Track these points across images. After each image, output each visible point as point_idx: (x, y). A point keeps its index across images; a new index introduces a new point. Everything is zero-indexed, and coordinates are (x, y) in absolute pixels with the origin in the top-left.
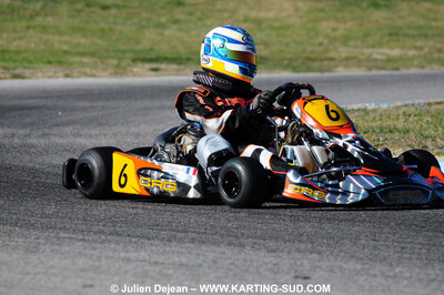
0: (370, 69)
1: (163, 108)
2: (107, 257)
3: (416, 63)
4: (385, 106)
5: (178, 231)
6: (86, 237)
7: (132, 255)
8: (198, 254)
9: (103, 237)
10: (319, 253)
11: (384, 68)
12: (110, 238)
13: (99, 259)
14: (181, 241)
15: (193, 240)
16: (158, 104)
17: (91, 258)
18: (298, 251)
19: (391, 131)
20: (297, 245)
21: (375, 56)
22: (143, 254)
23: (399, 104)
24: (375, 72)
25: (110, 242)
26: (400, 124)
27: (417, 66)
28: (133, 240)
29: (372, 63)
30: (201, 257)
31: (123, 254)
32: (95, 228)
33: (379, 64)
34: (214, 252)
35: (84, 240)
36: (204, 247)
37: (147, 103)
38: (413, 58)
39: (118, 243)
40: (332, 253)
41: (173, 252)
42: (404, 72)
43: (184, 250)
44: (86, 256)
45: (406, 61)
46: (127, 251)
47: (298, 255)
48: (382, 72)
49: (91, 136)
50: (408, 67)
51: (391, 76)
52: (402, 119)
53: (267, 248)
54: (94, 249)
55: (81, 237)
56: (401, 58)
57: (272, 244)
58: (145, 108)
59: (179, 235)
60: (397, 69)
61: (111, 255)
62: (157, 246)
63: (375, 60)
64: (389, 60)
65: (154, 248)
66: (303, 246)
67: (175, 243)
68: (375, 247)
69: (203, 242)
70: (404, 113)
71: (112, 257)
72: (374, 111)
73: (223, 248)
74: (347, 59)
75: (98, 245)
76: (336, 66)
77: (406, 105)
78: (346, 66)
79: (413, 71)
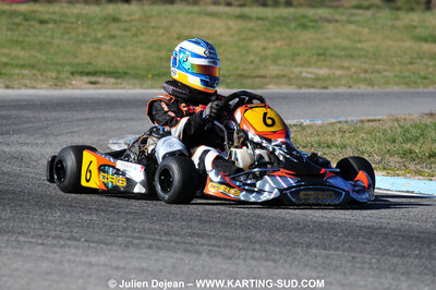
0: (300, 87)
1: (104, 119)
2: (69, 261)
3: (343, 82)
4: (319, 122)
5: (134, 238)
6: (45, 241)
7: (93, 259)
8: (157, 260)
9: (62, 242)
10: (274, 261)
11: (313, 87)
12: (69, 242)
13: (61, 262)
14: (138, 247)
15: (150, 247)
16: (99, 115)
17: (53, 262)
18: (253, 258)
19: (328, 146)
20: (250, 252)
21: (304, 74)
22: (103, 259)
23: (334, 121)
24: (304, 90)
25: (69, 246)
26: (338, 139)
27: (345, 85)
28: (92, 245)
29: (301, 81)
30: (161, 263)
31: (84, 259)
32: (53, 234)
33: (309, 82)
34: (172, 258)
35: (42, 244)
36: (162, 253)
37: (88, 114)
38: (340, 77)
39: (77, 247)
40: (286, 261)
41: (132, 257)
42: (332, 90)
43: (143, 256)
44: (48, 259)
45: (334, 80)
46: (87, 256)
47: (253, 263)
48: (312, 90)
49: (37, 145)
50: (336, 86)
51: (321, 94)
52: (338, 136)
53: (223, 255)
54: (55, 253)
55: (40, 241)
56: (329, 77)
57: (227, 251)
58: (87, 119)
59: (136, 241)
60: (326, 88)
61: (72, 258)
62: (116, 251)
63: (305, 79)
64: (317, 79)
65: (114, 254)
66: (257, 254)
67: (132, 249)
68: (327, 257)
69: (160, 248)
70: (340, 129)
71: (74, 262)
72: (310, 126)
73: (179, 255)
74: (278, 76)
75: (58, 250)
76: (267, 84)
77: (340, 122)
78: (277, 84)
79: (341, 90)
